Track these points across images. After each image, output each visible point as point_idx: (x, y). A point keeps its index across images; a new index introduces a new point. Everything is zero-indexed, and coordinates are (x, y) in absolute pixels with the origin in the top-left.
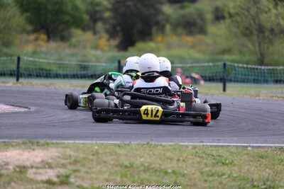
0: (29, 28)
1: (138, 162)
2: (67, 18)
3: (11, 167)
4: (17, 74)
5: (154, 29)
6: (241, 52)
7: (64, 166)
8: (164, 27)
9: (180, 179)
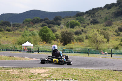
0: (42, 40)
1: (67, 73)
2: (51, 38)
3: (37, 74)
4: (38, 51)
5: (72, 41)
6: (92, 47)
7: (49, 73)
8: (74, 40)
9: (77, 77)
